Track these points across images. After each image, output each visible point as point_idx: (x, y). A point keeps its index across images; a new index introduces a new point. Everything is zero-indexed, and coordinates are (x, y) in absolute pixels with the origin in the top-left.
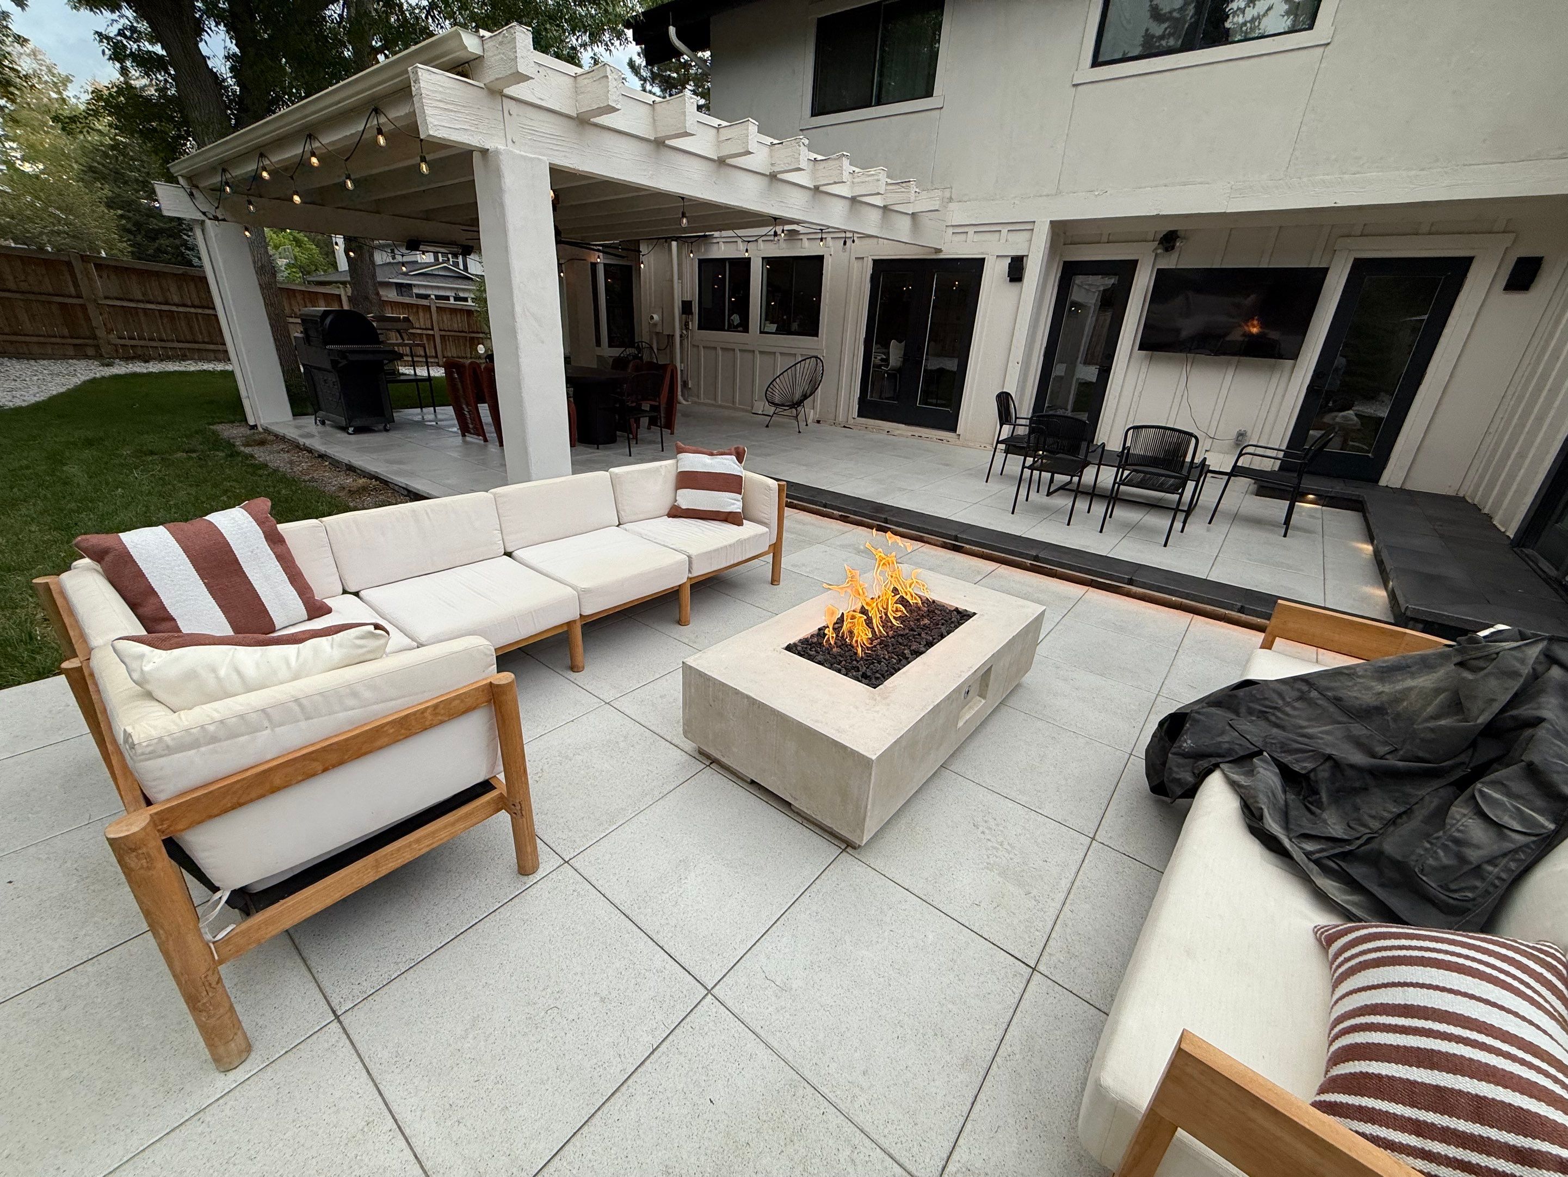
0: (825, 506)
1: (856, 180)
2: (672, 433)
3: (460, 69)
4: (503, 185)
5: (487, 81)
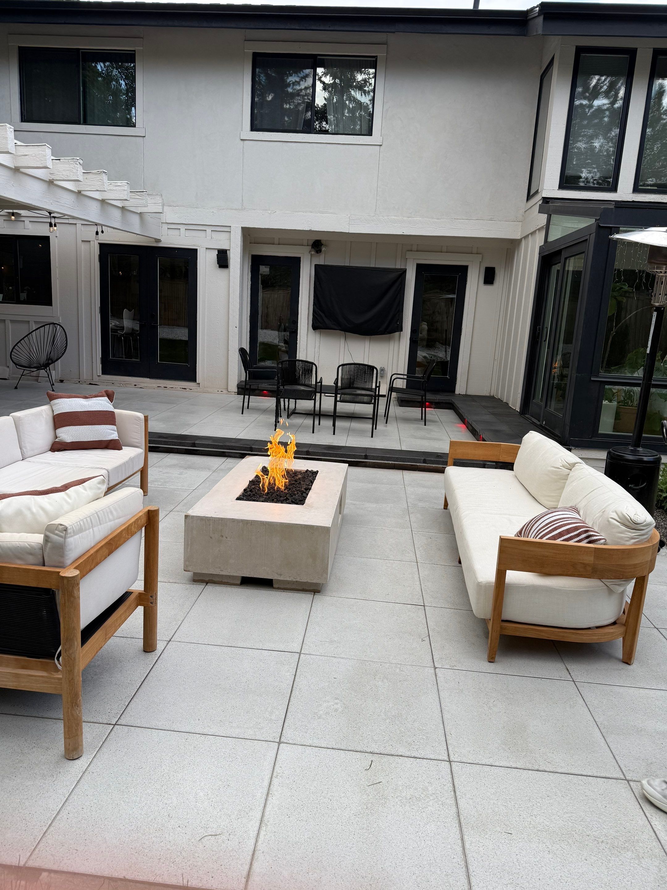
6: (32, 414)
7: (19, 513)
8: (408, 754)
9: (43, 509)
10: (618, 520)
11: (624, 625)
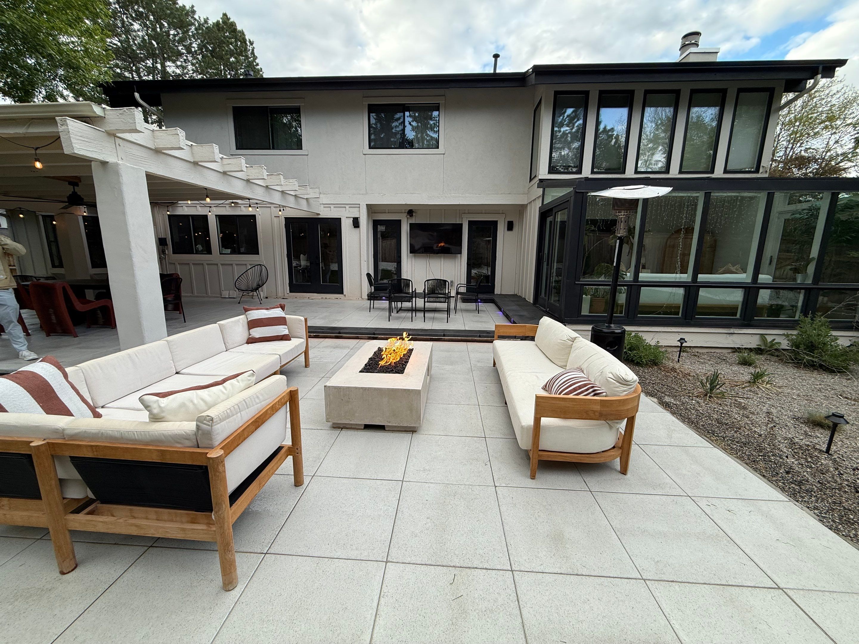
5: (105, 128)
6: (232, 322)
7: (183, 405)
8: (481, 566)
9: (202, 400)
10: (614, 379)
11: (620, 448)
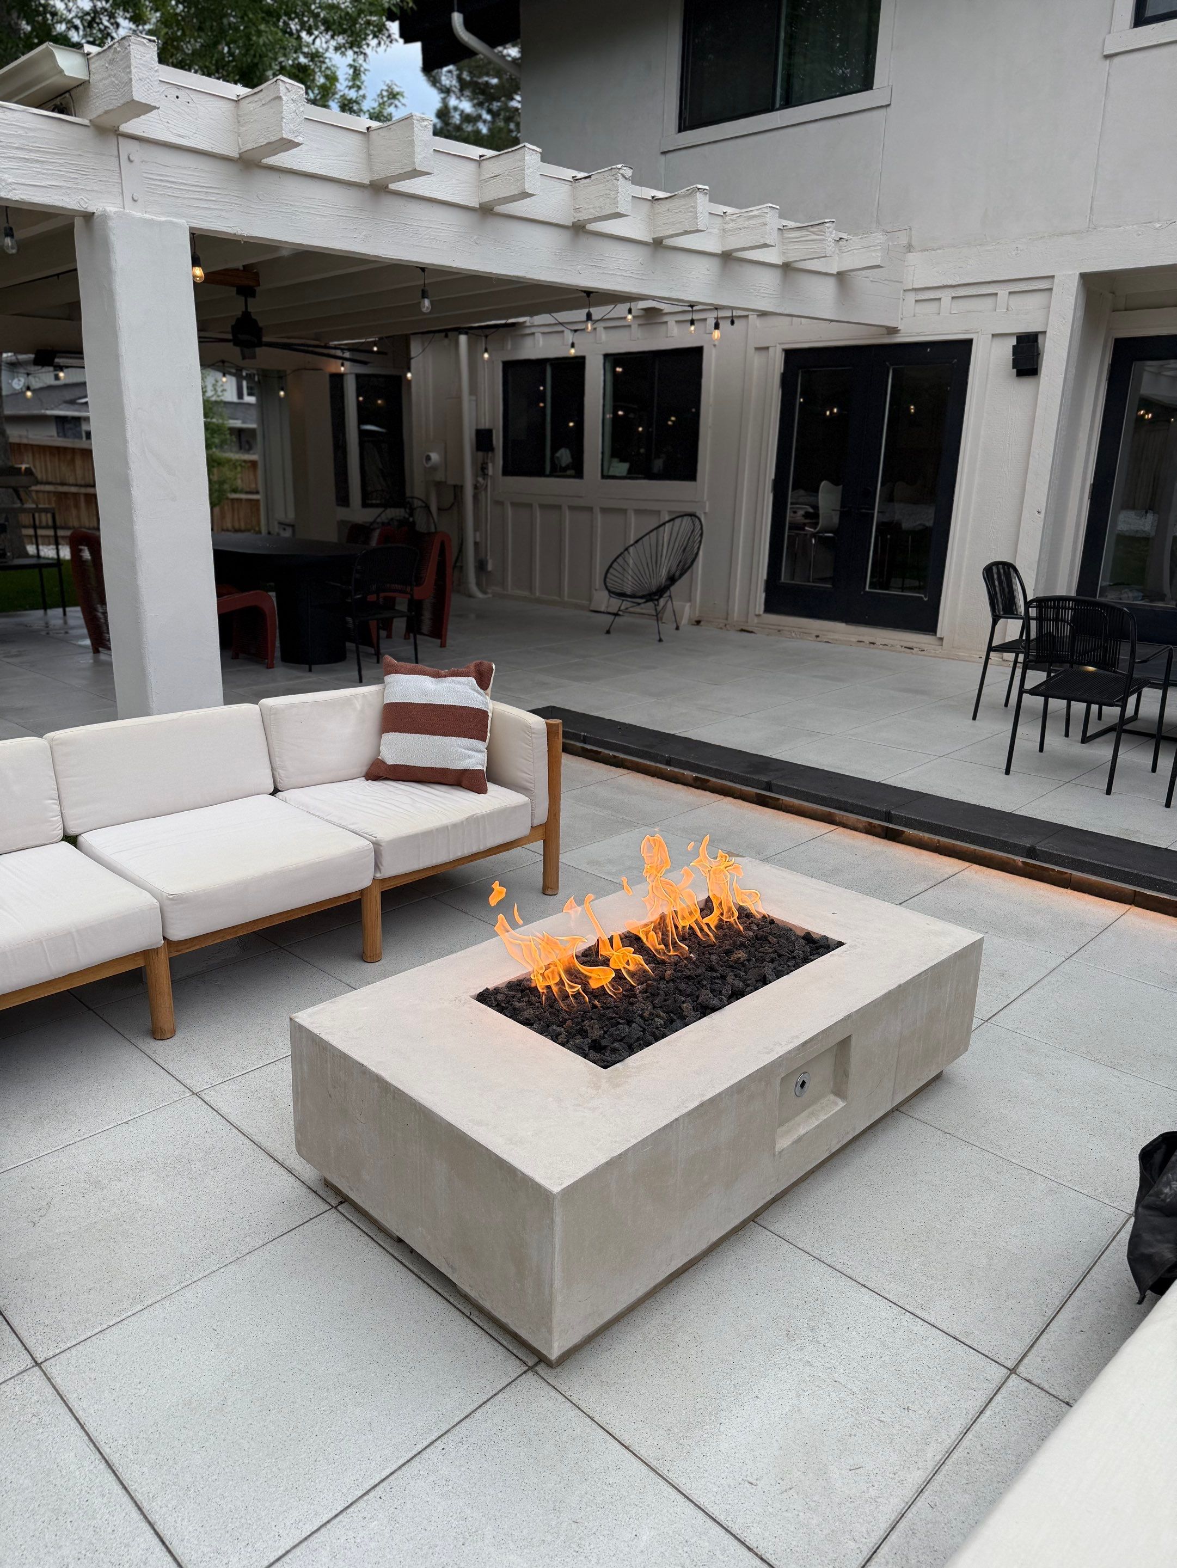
0: (669, 762)
1: (730, 226)
2: (443, 645)
3: (58, 101)
4: (113, 264)
5: (93, 116)
